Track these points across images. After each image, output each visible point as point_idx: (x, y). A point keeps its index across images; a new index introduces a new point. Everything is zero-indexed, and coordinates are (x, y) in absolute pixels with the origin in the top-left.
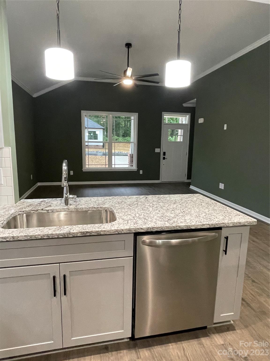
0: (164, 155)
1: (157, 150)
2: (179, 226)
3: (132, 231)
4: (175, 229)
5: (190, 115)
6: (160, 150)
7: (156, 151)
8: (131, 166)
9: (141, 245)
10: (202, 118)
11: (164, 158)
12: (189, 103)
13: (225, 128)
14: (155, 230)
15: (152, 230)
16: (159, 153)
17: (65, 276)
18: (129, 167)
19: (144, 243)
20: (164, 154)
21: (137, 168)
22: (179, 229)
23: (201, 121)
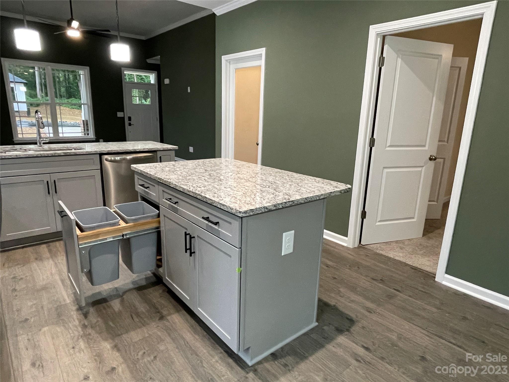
0: (129, 121)
1: (120, 114)
2: (129, 150)
3: (98, 152)
4: (126, 151)
5: (157, 74)
6: (123, 114)
7: (118, 116)
8: (86, 134)
9: (105, 161)
10: (167, 78)
11: (130, 124)
12: (154, 60)
13: (189, 91)
14: (113, 152)
15: (111, 152)
16: (123, 118)
17: (55, 181)
18: (84, 136)
19: (107, 160)
20: (130, 119)
21: (95, 137)
22: (129, 151)
23: (167, 81)
